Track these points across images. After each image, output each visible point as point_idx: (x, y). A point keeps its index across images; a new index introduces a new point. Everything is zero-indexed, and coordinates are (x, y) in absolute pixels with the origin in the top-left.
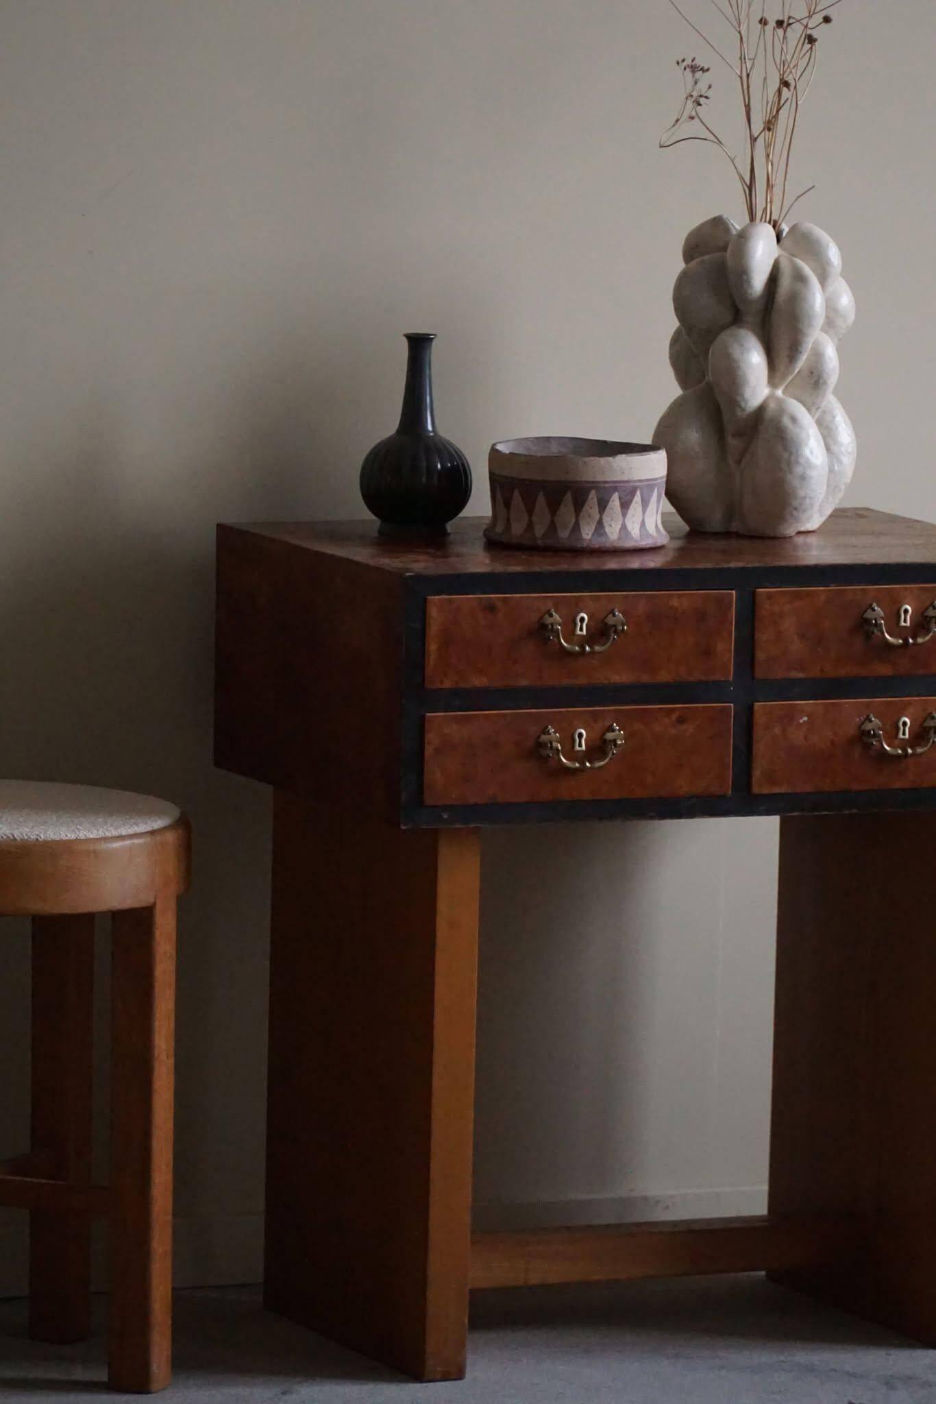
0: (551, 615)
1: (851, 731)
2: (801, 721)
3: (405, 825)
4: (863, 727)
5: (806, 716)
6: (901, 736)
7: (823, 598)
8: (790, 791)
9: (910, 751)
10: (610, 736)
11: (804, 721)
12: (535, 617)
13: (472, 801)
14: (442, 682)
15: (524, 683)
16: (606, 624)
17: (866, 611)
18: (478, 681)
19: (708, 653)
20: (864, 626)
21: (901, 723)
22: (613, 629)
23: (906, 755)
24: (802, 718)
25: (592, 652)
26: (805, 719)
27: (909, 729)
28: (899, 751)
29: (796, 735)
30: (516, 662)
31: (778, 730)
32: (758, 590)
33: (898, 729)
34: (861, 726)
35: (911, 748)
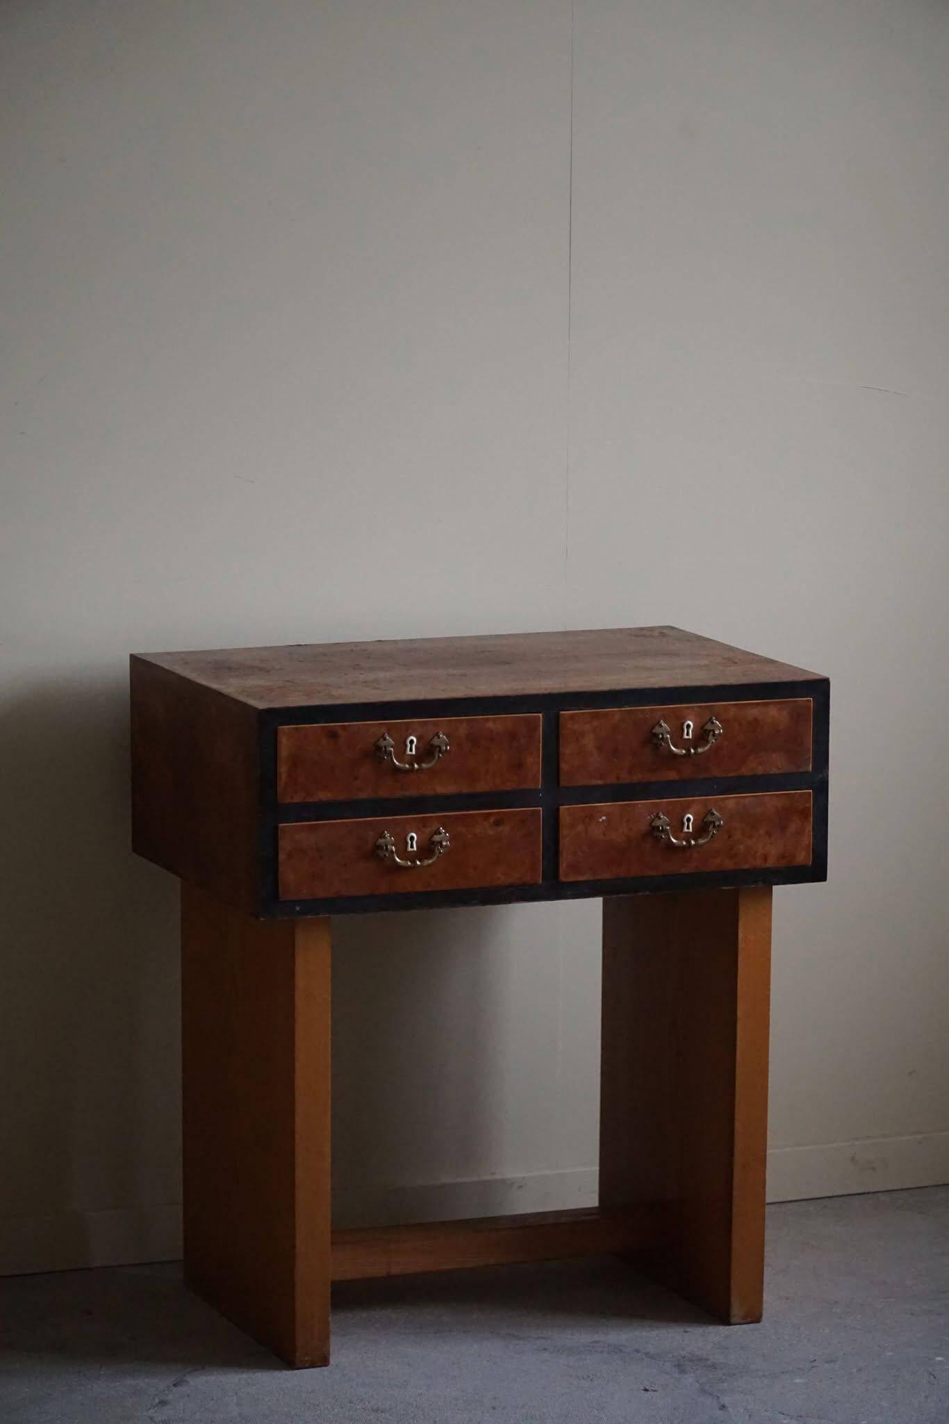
0: (385, 739)
1: (643, 827)
2: (601, 820)
3: (263, 917)
4: (653, 824)
5: (604, 816)
6: (686, 830)
7: (617, 717)
8: (592, 878)
9: (693, 842)
10: (437, 838)
11: (603, 820)
12: (371, 741)
13: (320, 895)
14: (292, 798)
15: (363, 796)
16: (432, 745)
17: (654, 727)
18: (323, 796)
19: (520, 765)
20: (653, 740)
21: (685, 819)
22: (438, 749)
23: (690, 846)
24: (601, 818)
25: (420, 769)
26: (604, 818)
27: (692, 824)
28: (684, 843)
29: (596, 832)
30: (356, 778)
31: (580, 828)
32: (562, 712)
33: (683, 824)
34: (651, 823)
35: (694, 840)
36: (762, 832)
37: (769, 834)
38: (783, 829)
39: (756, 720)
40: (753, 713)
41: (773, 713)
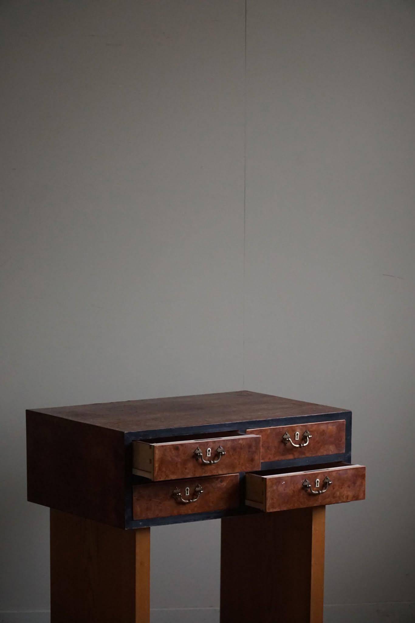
0: (198, 450)
1: (300, 486)
2: (283, 483)
3: (127, 528)
4: (304, 484)
5: (284, 481)
6: (317, 486)
7: (269, 431)
8: (279, 510)
9: (320, 492)
10: (197, 489)
11: (284, 483)
12: (193, 451)
13: (150, 517)
14: (160, 478)
15: (189, 476)
16: (217, 452)
17: (284, 435)
18: (173, 477)
19: (252, 460)
21: (316, 481)
22: (221, 453)
23: (319, 493)
24: (283, 482)
25: (214, 463)
26: (284, 482)
27: (319, 483)
28: (317, 492)
29: (281, 489)
30: (186, 469)
31: (275, 488)
32: (247, 430)
33: (316, 483)
34: (303, 484)
35: (321, 491)
36: (346, 486)
37: (349, 487)
38: (354, 483)
39: (324, 431)
40: (323, 427)
41: (330, 427)
